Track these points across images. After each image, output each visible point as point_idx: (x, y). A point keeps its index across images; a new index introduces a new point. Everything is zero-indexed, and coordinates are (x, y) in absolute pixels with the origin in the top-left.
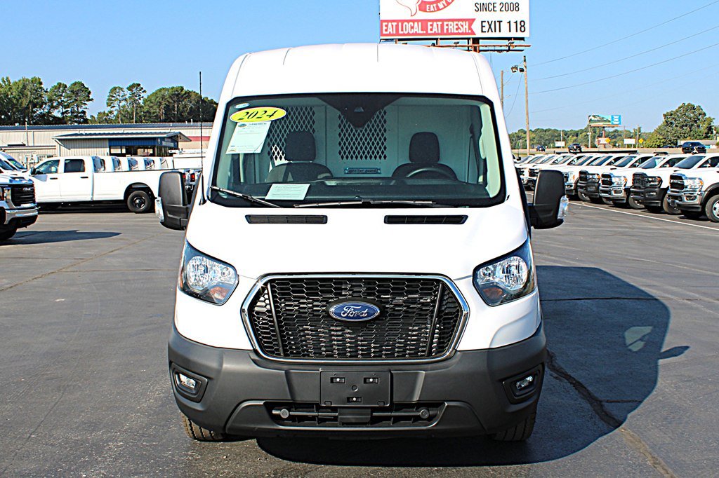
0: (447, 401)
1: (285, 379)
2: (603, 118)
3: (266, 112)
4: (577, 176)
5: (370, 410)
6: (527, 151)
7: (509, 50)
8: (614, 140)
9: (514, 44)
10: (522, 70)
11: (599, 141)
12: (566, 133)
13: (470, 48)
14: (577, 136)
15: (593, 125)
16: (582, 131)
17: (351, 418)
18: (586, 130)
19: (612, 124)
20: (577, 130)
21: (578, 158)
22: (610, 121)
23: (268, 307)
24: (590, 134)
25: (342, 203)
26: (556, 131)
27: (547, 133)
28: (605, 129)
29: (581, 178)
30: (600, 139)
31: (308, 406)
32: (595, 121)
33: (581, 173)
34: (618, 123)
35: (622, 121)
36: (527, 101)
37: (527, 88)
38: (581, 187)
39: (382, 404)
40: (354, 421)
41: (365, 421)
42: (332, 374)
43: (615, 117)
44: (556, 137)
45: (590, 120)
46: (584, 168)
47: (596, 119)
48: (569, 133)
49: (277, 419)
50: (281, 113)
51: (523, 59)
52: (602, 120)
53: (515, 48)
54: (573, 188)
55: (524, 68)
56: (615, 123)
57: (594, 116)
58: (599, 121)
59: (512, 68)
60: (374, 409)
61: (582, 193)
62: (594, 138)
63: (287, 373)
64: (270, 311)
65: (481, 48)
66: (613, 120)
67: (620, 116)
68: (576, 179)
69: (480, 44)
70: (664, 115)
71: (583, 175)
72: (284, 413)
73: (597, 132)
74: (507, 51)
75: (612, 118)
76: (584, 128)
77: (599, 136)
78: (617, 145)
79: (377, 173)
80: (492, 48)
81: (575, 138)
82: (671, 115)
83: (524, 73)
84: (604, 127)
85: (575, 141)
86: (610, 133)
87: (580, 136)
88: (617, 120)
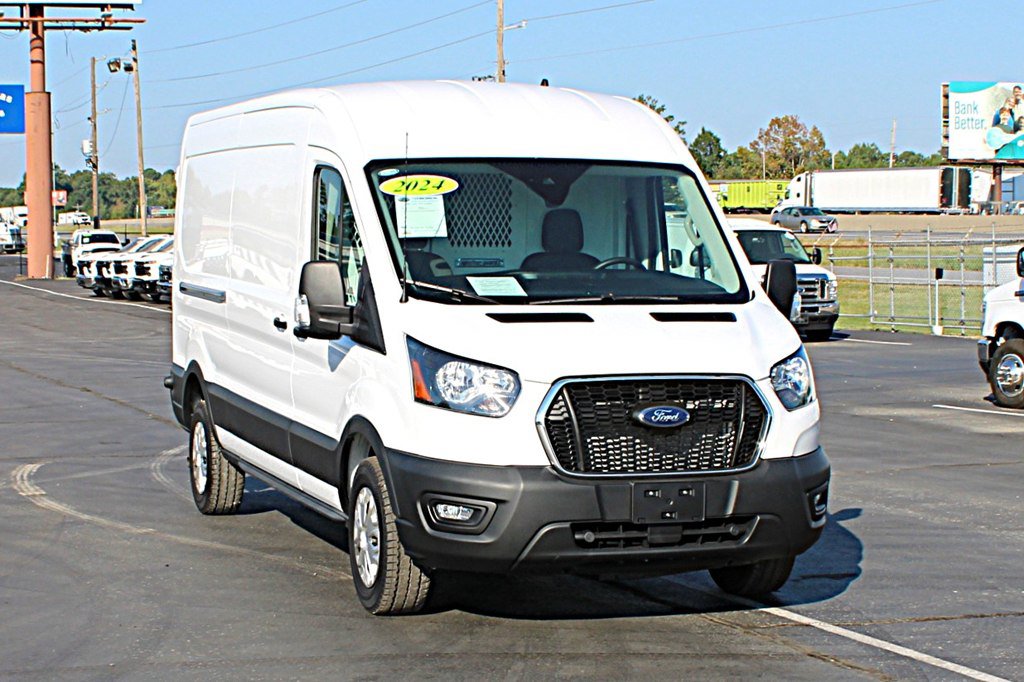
0: (760, 514)
1: (595, 495)
3: (429, 182)
5: (680, 528)
6: (140, 222)
7: (103, 28)
9: (113, 17)
10: (129, 68)
17: (658, 538)
23: (566, 415)
25: (579, 300)
31: (613, 526)
36: (140, 130)
37: (139, 102)
39: (695, 519)
40: (661, 541)
41: (674, 541)
42: (645, 488)
49: (582, 544)
50: (451, 185)
51: (130, 46)
53: (115, 25)
55: (134, 64)
59: (109, 64)
60: (686, 526)
63: (598, 490)
64: (569, 419)
69: (46, 16)
72: (589, 536)
74: (100, 29)
79: (499, 266)
83: (133, 73)
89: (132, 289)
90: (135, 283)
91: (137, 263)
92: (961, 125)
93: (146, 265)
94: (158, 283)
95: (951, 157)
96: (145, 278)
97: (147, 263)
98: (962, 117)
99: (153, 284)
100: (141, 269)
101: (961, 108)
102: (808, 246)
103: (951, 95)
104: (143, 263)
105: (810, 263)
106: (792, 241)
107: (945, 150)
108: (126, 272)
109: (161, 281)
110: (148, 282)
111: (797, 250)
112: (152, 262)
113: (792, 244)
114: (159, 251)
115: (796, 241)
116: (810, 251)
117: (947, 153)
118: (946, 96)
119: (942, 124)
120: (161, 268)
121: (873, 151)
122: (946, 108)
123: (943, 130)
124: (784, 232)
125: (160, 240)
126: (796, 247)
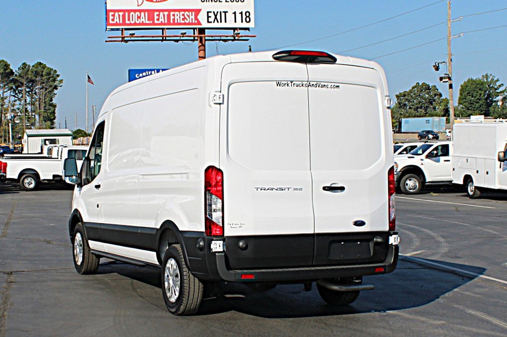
7: (234, 40)
9: (240, 35)
13: (196, 38)
51: (249, 49)
53: (240, 38)
65: (206, 38)
69: (206, 35)
70: (396, 96)
74: (233, 40)
80: (219, 38)
82: (404, 96)
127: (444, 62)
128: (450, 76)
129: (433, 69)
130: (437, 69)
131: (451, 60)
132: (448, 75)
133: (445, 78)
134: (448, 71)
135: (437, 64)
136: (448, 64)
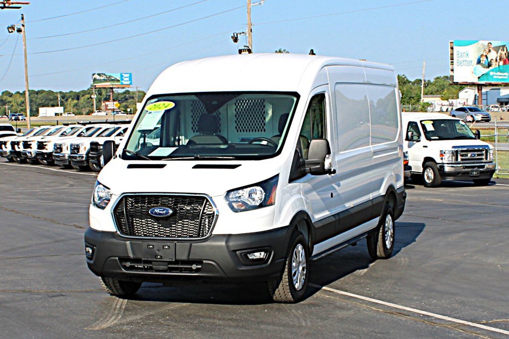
2: (110, 77)
4: (88, 147)
8: (124, 104)
10: (19, 30)
11: (107, 106)
12: (64, 96)
14: (78, 99)
15: (99, 85)
16: (84, 93)
18: (89, 92)
19: (122, 84)
20: (77, 91)
21: (88, 129)
22: (118, 81)
24: (93, 96)
26: (51, 92)
27: (40, 96)
28: (114, 90)
29: (91, 149)
30: (107, 103)
32: (100, 81)
33: (92, 144)
34: (128, 83)
35: (133, 81)
38: (93, 158)
43: (125, 75)
44: (51, 100)
45: (95, 80)
46: (94, 139)
47: (102, 78)
48: (68, 95)
51: (21, 18)
52: (109, 79)
53: (12, 5)
54: (84, 159)
55: (22, 28)
56: (125, 83)
57: (99, 75)
58: (105, 81)
59: (8, 28)
61: (93, 163)
62: (99, 101)
66: (123, 80)
67: (131, 74)
68: (87, 149)
71: (94, 145)
73: (104, 92)
74: (3, 8)
75: (122, 76)
76: (86, 89)
77: (107, 99)
78: (129, 110)
81: (75, 101)
83: (21, 33)
84: (112, 88)
85: (76, 105)
86: (119, 94)
87: (82, 99)
88: (128, 79)
89: (35, 157)
90: (38, 154)
91: (38, 142)
92: (460, 64)
93: (44, 144)
94: (54, 154)
95: (455, 81)
96: (44, 151)
97: (45, 142)
98: (461, 59)
99: (50, 154)
100: (41, 145)
101: (460, 55)
102: (473, 129)
103: (455, 47)
104: (43, 142)
105: (475, 139)
106: (463, 126)
107: (452, 77)
108: (31, 148)
109: (55, 153)
110: (46, 153)
111: (467, 131)
112: (48, 142)
113: (463, 128)
114: (48, 135)
115: (466, 126)
116: (474, 131)
117: (453, 79)
118: (452, 48)
119: (450, 63)
120: (55, 145)
121: (404, 79)
122: (452, 54)
123: (450, 67)
124: (459, 120)
125: (48, 129)
126: (466, 129)
127: (243, 33)
128: (250, 48)
129: (232, 40)
130: (236, 40)
131: (251, 31)
132: (248, 47)
133: (244, 50)
134: (248, 43)
135: (235, 34)
136: (248, 35)
